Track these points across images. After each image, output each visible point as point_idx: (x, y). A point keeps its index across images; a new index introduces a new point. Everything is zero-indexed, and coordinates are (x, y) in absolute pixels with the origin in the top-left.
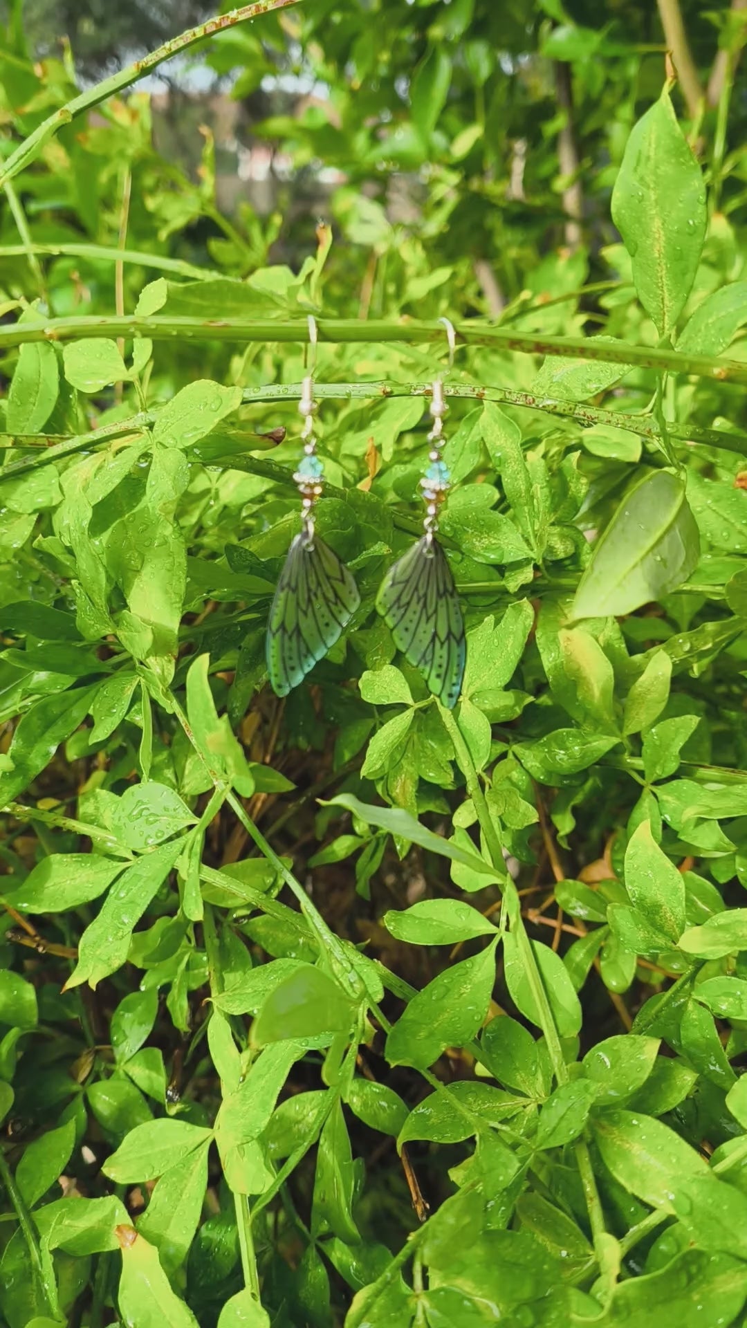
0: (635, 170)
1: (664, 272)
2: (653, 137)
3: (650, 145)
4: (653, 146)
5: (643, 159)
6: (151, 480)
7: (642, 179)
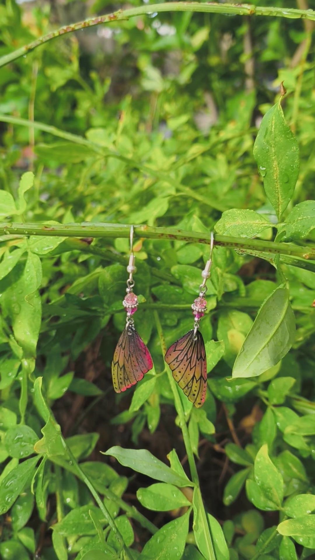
0: (265, 137)
1: (279, 186)
2: (274, 122)
3: (272, 126)
4: (273, 126)
5: (268, 133)
6: (27, 269)
7: (268, 142)
